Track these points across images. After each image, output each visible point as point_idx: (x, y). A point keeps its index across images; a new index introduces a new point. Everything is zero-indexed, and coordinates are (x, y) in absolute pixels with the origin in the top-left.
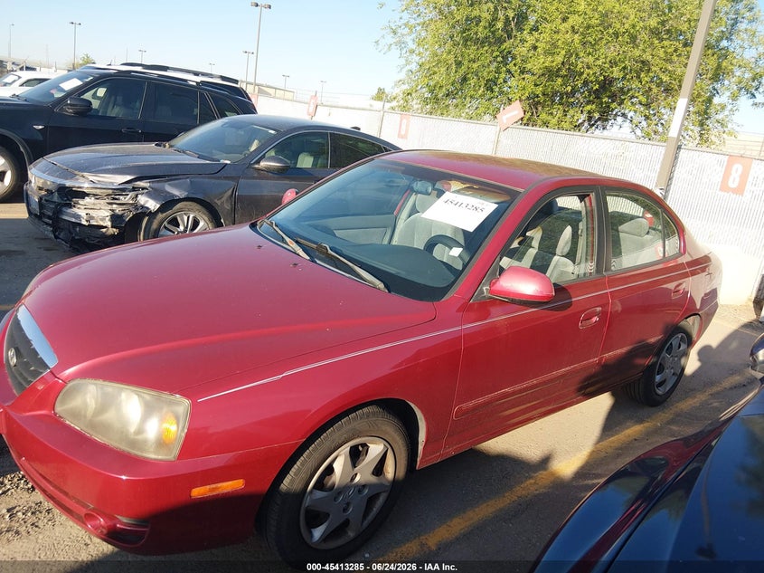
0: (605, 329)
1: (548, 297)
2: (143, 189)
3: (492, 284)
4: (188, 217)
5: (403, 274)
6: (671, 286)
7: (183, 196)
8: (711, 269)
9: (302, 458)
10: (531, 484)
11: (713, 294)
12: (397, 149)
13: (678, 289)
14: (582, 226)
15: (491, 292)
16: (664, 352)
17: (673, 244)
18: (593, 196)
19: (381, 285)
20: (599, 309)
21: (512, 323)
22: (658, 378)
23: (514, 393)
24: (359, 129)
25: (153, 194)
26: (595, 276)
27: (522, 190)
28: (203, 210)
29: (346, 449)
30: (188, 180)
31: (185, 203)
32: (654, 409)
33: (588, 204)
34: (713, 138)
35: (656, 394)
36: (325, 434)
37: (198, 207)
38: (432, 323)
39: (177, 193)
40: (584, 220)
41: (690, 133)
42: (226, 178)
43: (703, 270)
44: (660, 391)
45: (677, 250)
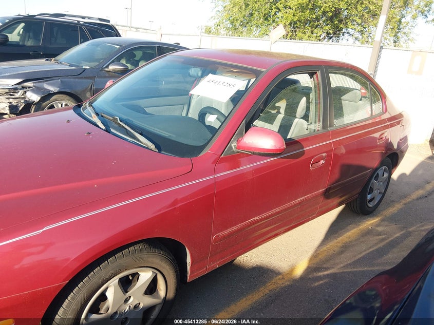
0: (330, 169)
1: (279, 150)
2: (29, 87)
3: (238, 142)
4: (62, 105)
5: (174, 137)
6: (377, 135)
7: (56, 91)
8: (404, 122)
9: (72, 294)
10: (279, 279)
11: (405, 139)
12: (184, 49)
13: (382, 137)
14: (312, 96)
15: (238, 147)
16: (373, 179)
17: (378, 107)
18: (319, 73)
19: (152, 146)
20: (324, 154)
21: (257, 170)
22: (369, 197)
23: (261, 220)
24: (179, 44)
25: (36, 90)
26: (322, 131)
27: (264, 70)
28: (72, 99)
29: (115, 281)
30: (59, 80)
31: (58, 95)
32: (366, 217)
33: (316, 79)
34: (402, 43)
35: (368, 207)
36: (92, 273)
37: (68, 97)
38: (188, 175)
39: (53, 89)
40: (313, 92)
41: (387, 41)
42: (86, 78)
43: (398, 123)
44: (370, 205)
45: (381, 110)
